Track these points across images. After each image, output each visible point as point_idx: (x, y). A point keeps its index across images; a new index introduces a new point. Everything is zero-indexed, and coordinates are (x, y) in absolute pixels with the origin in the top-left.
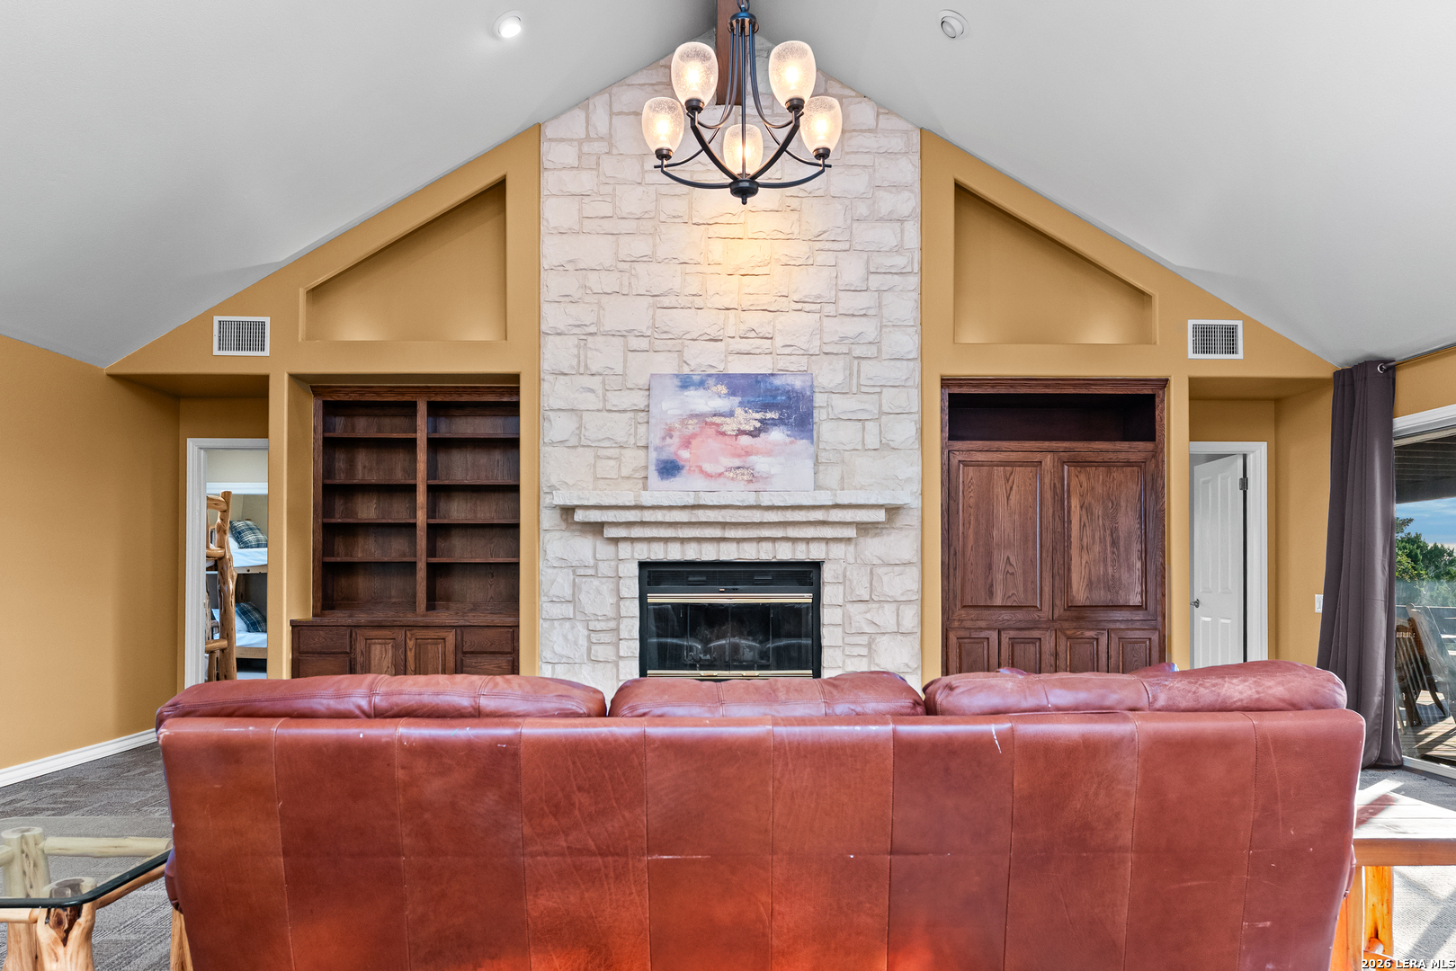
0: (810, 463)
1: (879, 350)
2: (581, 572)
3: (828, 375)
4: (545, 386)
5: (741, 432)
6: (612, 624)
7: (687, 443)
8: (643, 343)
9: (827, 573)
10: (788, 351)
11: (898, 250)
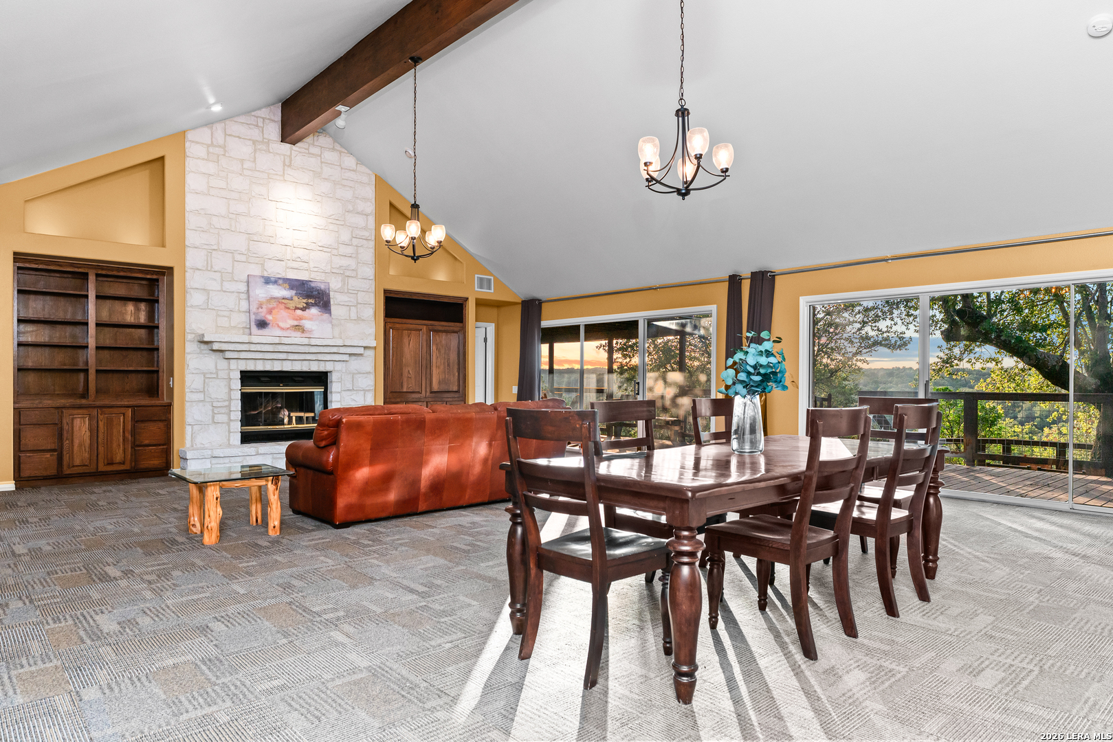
0: (329, 326)
1: (357, 274)
2: (208, 376)
3: (334, 285)
4: (187, 275)
5: (297, 308)
6: (226, 403)
7: (270, 312)
8: (243, 258)
9: (334, 378)
10: (316, 270)
11: (365, 228)
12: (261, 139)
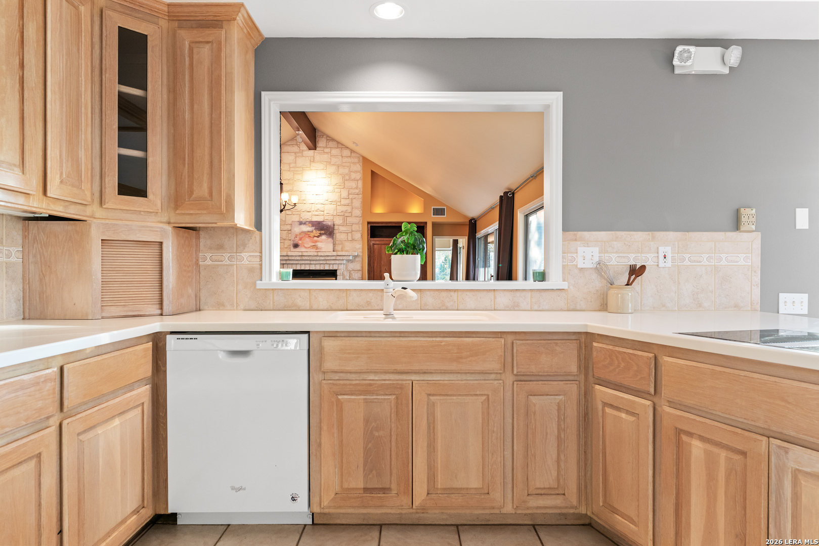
0: (332, 245)
1: (352, 214)
3: (338, 221)
5: (315, 236)
7: (301, 239)
8: (290, 213)
9: (338, 273)
10: (328, 215)
11: (357, 188)
12: (298, 151)
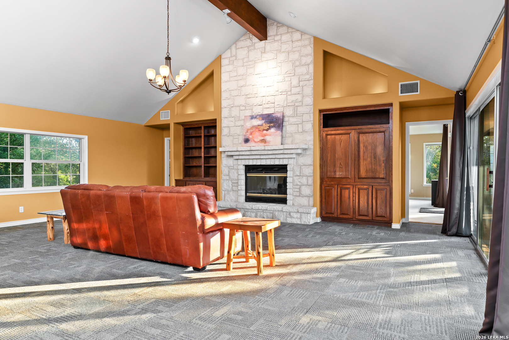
0: (280, 138)
1: (302, 103)
2: (230, 168)
3: (288, 112)
4: (222, 121)
5: (264, 130)
6: (237, 181)
7: (251, 134)
8: (243, 108)
10: (278, 106)
11: (308, 73)
12: (251, 44)
